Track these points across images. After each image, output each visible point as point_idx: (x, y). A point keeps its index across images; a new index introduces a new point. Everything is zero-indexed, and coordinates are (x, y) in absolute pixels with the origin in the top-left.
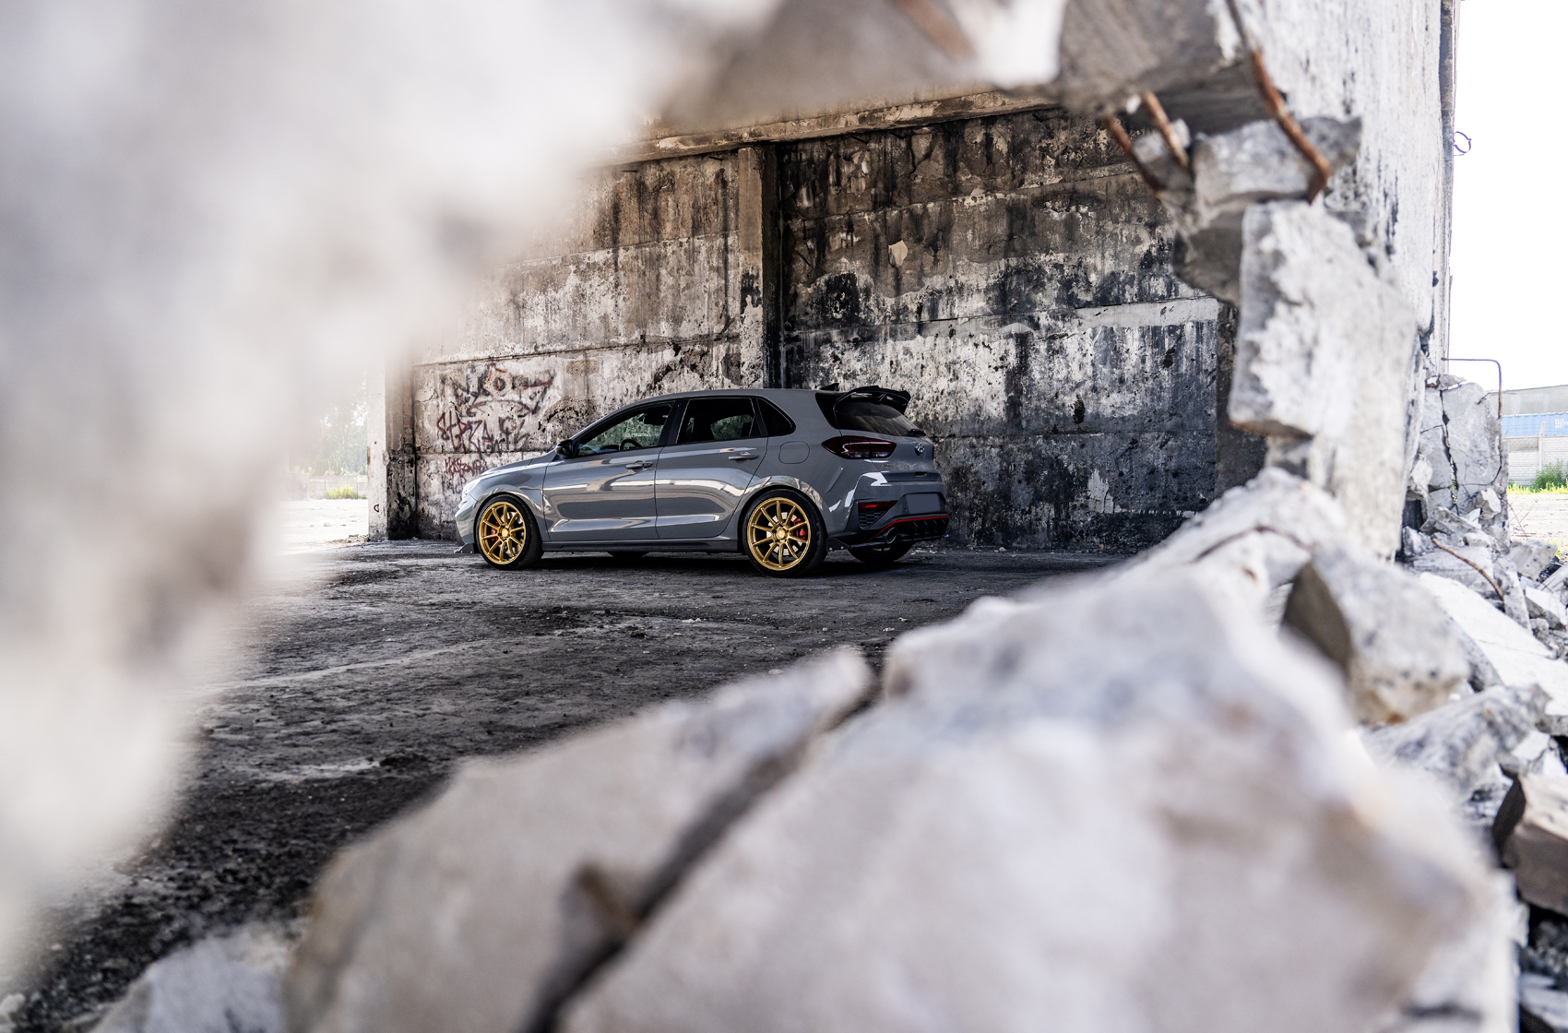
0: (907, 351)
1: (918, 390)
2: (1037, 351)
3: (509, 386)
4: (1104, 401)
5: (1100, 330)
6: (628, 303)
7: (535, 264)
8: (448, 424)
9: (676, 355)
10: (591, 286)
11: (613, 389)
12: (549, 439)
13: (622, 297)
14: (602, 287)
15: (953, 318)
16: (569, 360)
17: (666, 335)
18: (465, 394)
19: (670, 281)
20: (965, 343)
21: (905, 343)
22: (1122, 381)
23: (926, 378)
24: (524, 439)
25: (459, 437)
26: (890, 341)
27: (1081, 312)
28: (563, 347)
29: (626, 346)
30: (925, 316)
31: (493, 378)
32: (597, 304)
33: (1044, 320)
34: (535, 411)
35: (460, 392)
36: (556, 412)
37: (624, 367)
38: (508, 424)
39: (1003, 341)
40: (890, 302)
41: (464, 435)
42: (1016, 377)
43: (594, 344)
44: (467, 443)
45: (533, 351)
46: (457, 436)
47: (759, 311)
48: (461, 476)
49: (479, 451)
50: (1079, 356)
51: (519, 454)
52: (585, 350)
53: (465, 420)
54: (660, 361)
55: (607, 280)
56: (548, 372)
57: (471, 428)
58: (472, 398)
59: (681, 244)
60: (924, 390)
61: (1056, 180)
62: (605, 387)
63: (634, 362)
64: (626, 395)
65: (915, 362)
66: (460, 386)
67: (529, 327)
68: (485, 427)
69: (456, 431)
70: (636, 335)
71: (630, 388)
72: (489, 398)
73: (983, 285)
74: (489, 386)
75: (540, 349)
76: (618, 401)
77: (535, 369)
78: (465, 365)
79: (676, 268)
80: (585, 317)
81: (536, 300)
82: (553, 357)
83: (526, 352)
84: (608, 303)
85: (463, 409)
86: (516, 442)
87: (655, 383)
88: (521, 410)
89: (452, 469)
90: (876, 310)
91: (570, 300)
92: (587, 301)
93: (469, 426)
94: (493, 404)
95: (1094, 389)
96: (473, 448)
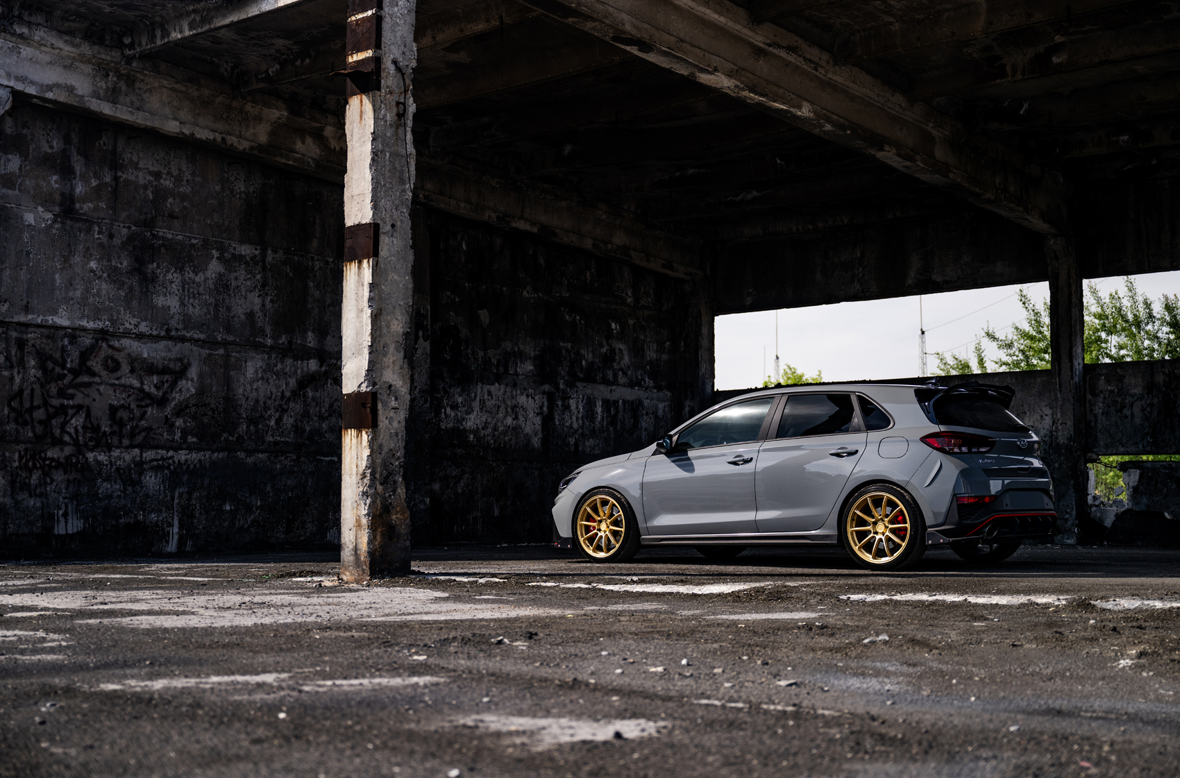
0: (490, 393)
1: (496, 424)
2: (558, 405)
3: (125, 368)
4: (587, 443)
5: (586, 397)
6: (276, 305)
7: (170, 236)
8: (27, 405)
9: (321, 366)
10: (236, 278)
11: (256, 390)
12: (178, 435)
13: (269, 298)
14: (248, 283)
15: (516, 374)
16: (207, 351)
17: (311, 345)
18: (58, 370)
19: (317, 294)
20: (522, 394)
21: (488, 387)
22: (594, 430)
23: (501, 415)
24: (144, 434)
25: (45, 423)
26: (480, 384)
27: (578, 384)
28: (202, 336)
29: (272, 347)
30: (501, 369)
31: (102, 354)
32: (243, 300)
33: (562, 386)
34: (162, 402)
35: (50, 365)
36: (187, 407)
37: (269, 369)
38: (123, 414)
39: (541, 396)
40: (481, 354)
41: (54, 422)
42: (547, 420)
43: (238, 340)
44: (57, 432)
45: (163, 333)
46: (41, 422)
47: (427, 345)
48: (45, 474)
49: (76, 442)
50: (576, 413)
51: (137, 451)
52: (225, 344)
53: (56, 402)
54: (305, 369)
55: (254, 277)
56: (180, 360)
57: (66, 414)
58: (70, 377)
59: (327, 263)
60: (499, 424)
61: (567, 295)
62: (248, 387)
63: (279, 366)
64: (270, 398)
65: (494, 402)
66: (51, 358)
67: (160, 305)
68: (88, 415)
69: (40, 414)
70: (283, 339)
71: (274, 390)
72: (97, 379)
73: (532, 354)
74: (95, 364)
75: (173, 333)
76: (261, 403)
77: (164, 354)
78: (62, 332)
79: (322, 284)
80: (229, 309)
81: (170, 276)
82: (187, 344)
83: (155, 333)
84: (255, 300)
85: (53, 389)
86: (132, 435)
87: (300, 391)
88: (141, 400)
89: (30, 464)
90: (472, 358)
91: (212, 287)
92: (231, 292)
93: (62, 410)
94: (102, 388)
95: (583, 435)
96: (67, 438)
